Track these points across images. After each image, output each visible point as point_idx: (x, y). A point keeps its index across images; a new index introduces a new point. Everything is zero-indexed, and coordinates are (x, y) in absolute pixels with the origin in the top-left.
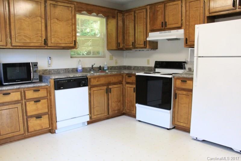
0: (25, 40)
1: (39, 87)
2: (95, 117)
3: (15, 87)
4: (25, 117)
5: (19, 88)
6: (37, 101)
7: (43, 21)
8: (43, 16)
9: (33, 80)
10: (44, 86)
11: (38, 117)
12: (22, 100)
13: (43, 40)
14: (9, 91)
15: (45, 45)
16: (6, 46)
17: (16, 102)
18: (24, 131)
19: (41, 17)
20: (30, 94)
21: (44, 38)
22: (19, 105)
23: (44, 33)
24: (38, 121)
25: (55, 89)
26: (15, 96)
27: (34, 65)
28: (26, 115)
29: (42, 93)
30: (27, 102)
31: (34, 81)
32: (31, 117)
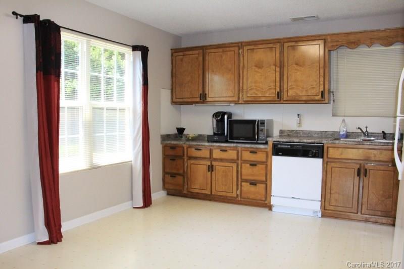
0: (256, 94)
1: (257, 148)
2: (332, 208)
3: (232, 145)
4: (240, 180)
5: (236, 147)
6: (253, 165)
7: (278, 69)
8: (278, 64)
9: (258, 140)
10: (263, 149)
11: (253, 183)
12: (238, 159)
13: (277, 93)
14: (227, 148)
15: (279, 99)
16: (238, 101)
17: (232, 161)
18: (237, 195)
19: (275, 65)
20: (247, 156)
21: (278, 90)
22: (235, 165)
23: (278, 84)
24: (253, 188)
25: (273, 155)
26: (232, 154)
27: (261, 123)
28: (241, 178)
29: (260, 157)
30: (244, 163)
31: (259, 142)
32: (246, 181)
